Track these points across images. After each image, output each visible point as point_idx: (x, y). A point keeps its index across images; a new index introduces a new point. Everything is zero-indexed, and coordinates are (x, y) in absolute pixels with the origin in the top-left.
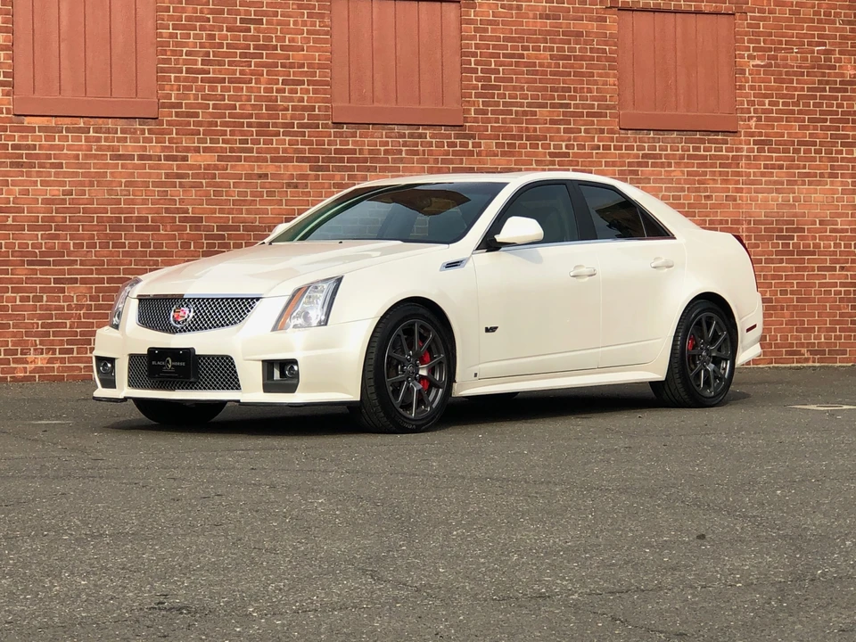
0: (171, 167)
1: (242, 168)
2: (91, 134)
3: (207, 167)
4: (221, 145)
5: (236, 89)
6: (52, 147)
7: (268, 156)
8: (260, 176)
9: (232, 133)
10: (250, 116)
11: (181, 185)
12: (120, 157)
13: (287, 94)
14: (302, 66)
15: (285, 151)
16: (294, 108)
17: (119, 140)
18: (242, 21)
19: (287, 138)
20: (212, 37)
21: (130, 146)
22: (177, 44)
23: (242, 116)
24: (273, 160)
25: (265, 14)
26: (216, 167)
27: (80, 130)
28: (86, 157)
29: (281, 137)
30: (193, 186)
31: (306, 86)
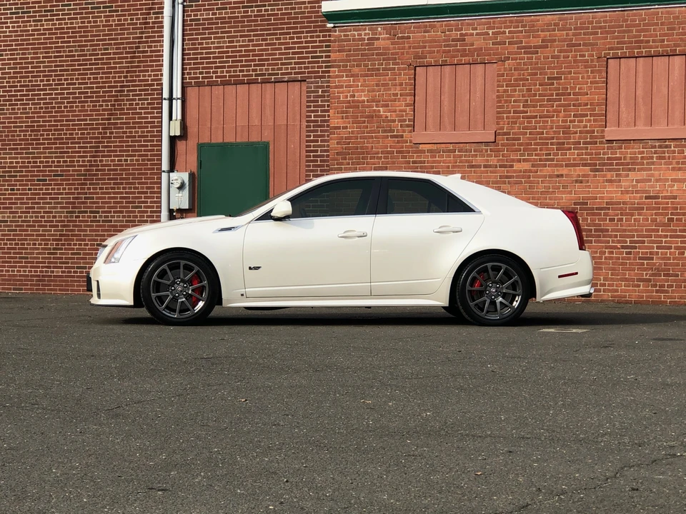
0: (503, 172)
1: (547, 171)
2: (457, 153)
3: (525, 171)
4: (534, 157)
5: (544, 122)
6: (434, 162)
7: (564, 163)
8: (558, 176)
9: (541, 150)
10: (553, 138)
11: (509, 183)
12: (472, 166)
13: (576, 123)
14: (587, 104)
15: (574, 159)
16: (581, 132)
17: (473, 156)
18: (549, 78)
19: (576, 151)
20: (529, 90)
21: (479, 160)
22: (508, 96)
23: (546, 139)
24: (567, 165)
25: (563, 73)
26: (530, 171)
27: (450, 151)
28: (453, 167)
29: (572, 151)
30: (516, 183)
31: (589, 118)
